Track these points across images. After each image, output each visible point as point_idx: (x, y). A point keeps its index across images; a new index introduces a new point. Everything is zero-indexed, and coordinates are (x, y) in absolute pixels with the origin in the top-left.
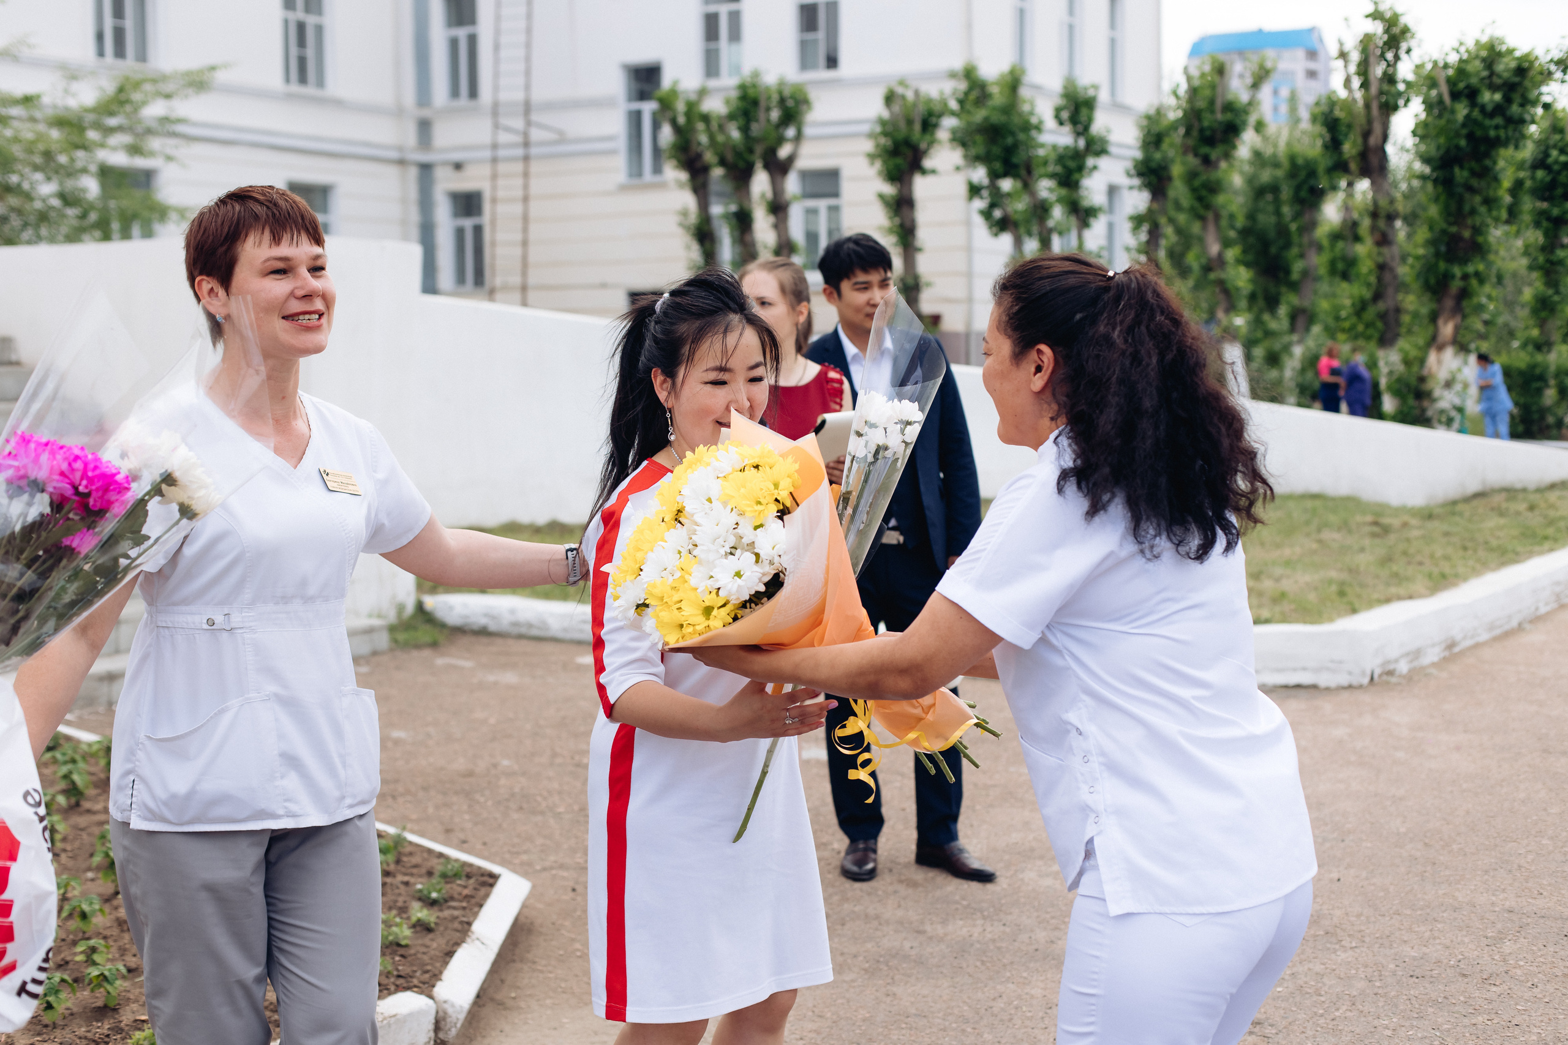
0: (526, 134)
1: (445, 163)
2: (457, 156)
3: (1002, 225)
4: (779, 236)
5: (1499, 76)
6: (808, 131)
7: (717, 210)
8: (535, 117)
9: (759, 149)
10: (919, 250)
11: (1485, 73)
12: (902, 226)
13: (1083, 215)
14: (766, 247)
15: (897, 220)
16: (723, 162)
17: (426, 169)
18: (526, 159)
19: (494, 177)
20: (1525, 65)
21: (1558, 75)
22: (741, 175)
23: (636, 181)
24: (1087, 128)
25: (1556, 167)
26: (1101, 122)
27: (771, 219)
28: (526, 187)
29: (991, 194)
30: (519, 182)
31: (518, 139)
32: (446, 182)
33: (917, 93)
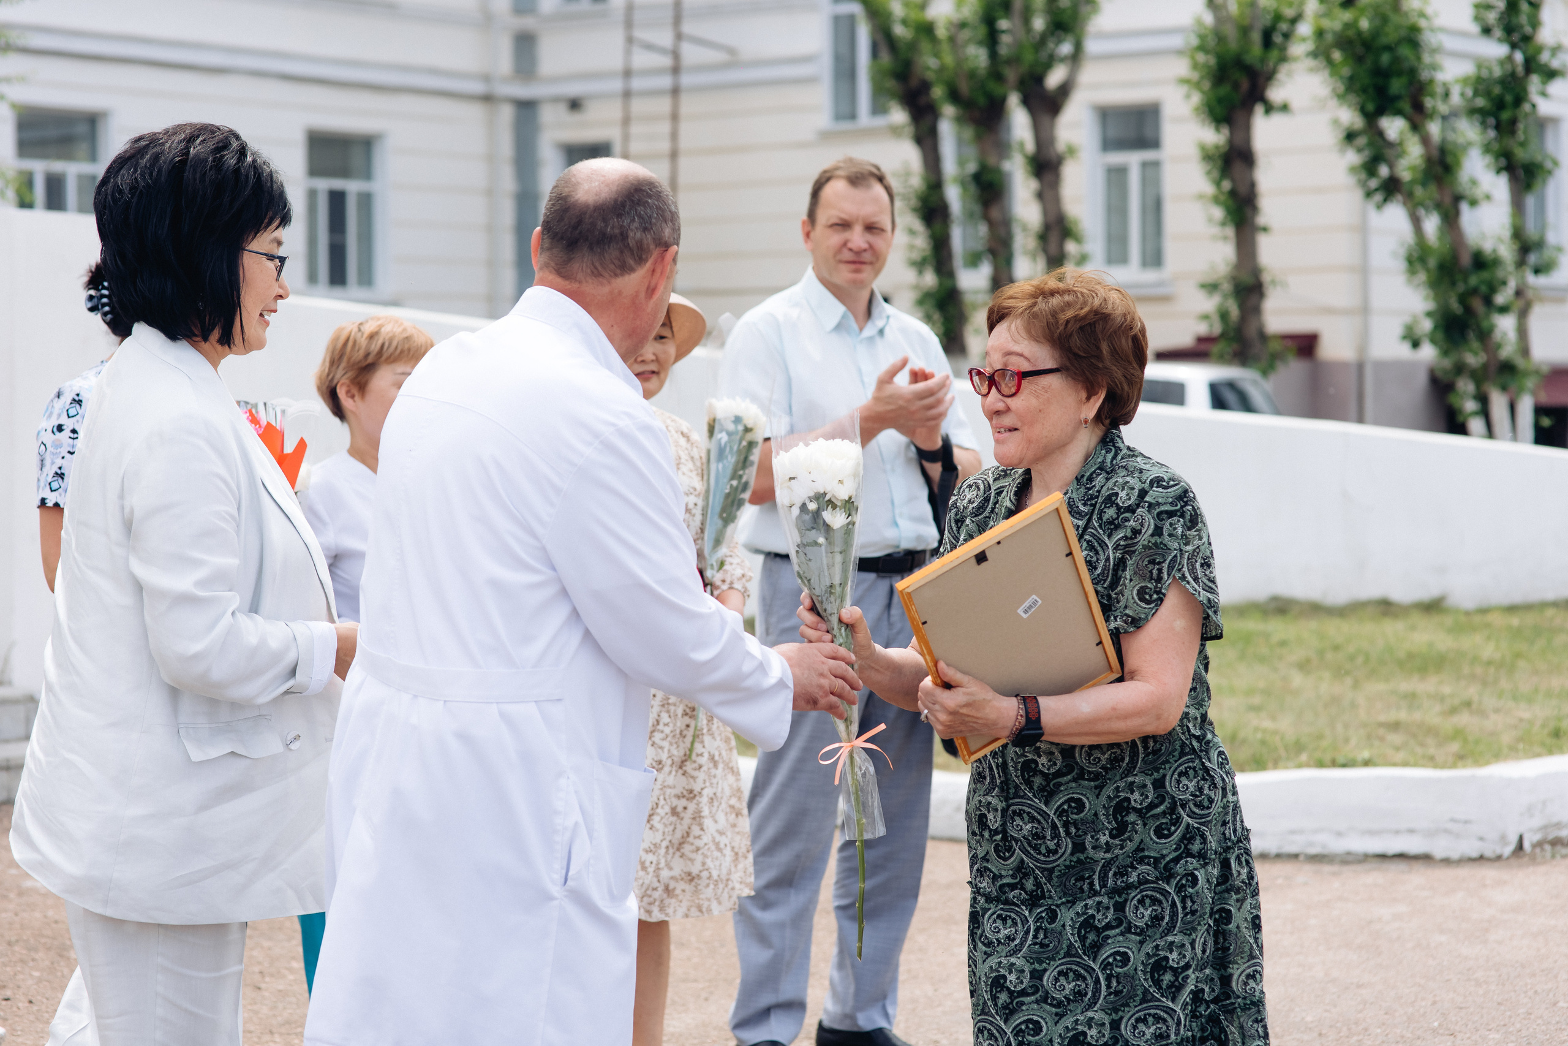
0: (676, 55)
1: (556, 100)
2: (574, 89)
3: (1391, 188)
4: (1045, 212)
6: (1092, 46)
8: (687, 28)
9: (1011, 75)
10: (1265, 229)
12: (1233, 193)
14: (1025, 229)
15: (1227, 185)
16: (954, 96)
17: (526, 108)
18: (675, 91)
19: (626, 121)
22: (988, 113)
23: (846, 125)
27: (1033, 184)
28: (674, 136)
29: (1371, 144)
30: (665, 128)
31: (667, 61)
32: (556, 130)
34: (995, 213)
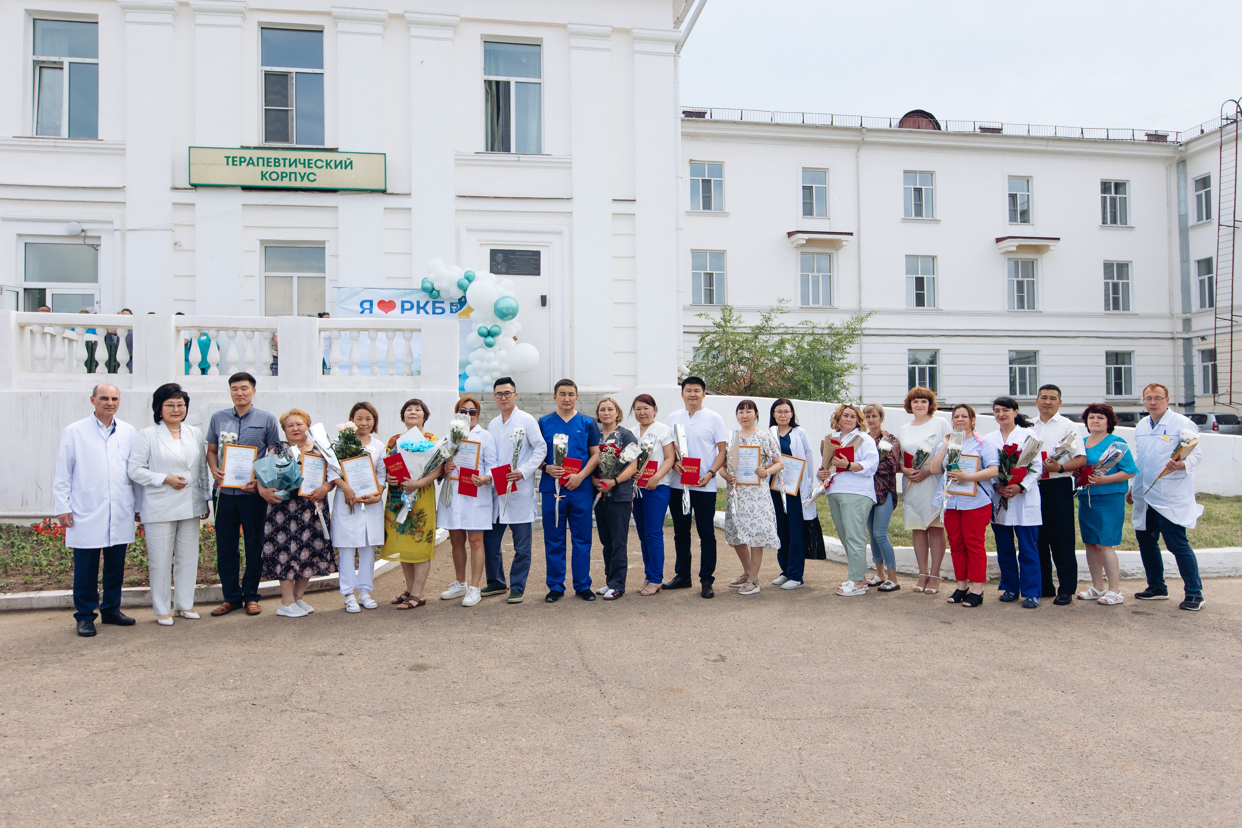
0: (1232, 321)
1: (1197, 337)
2: (1201, 334)
8: (1235, 313)
17: (1188, 340)
18: (1232, 332)
19: (1215, 342)
28: (1232, 346)
30: (1229, 343)
31: (1229, 323)
32: (1198, 346)
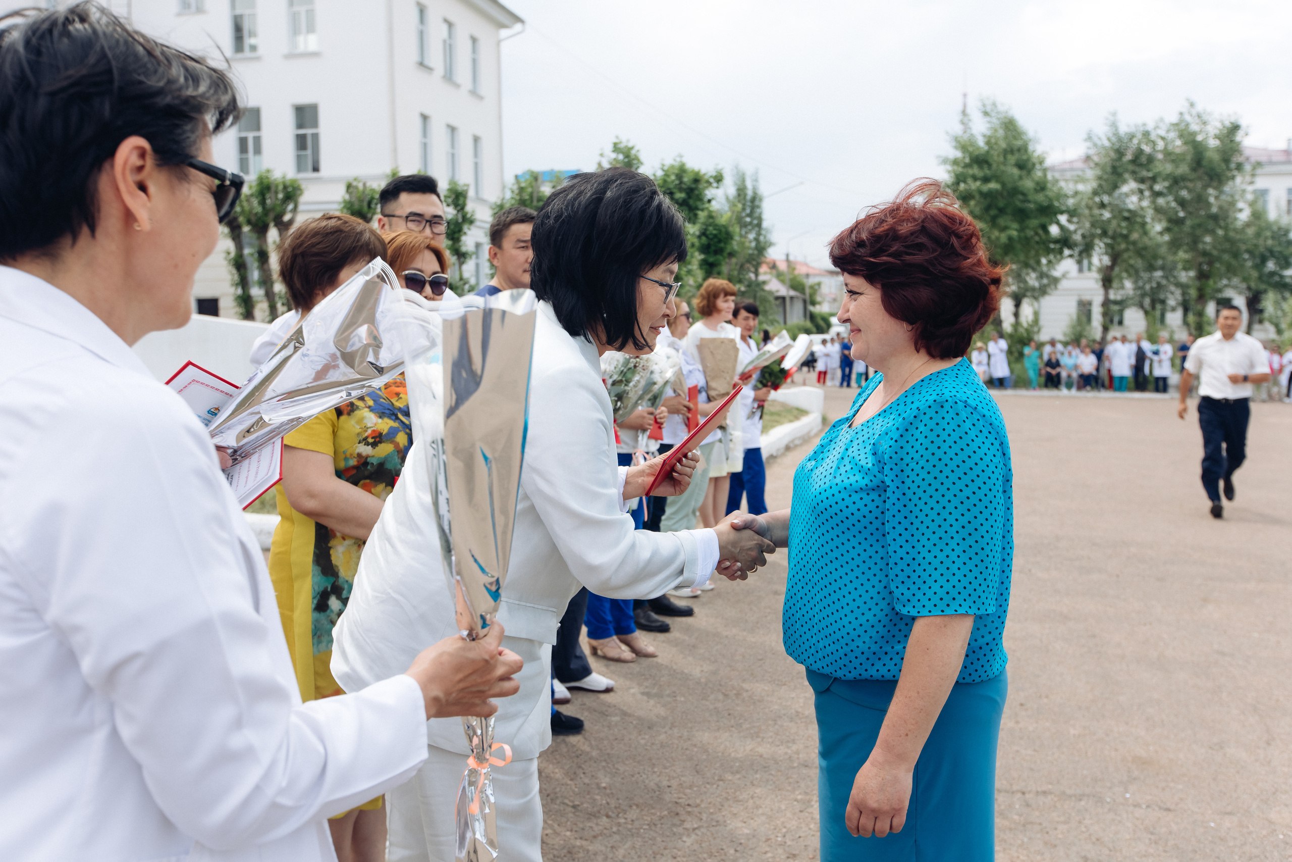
5: (685, 184)
6: (301, 207)
7: (247, 251)
9: (272, 216)
11: (677, 182)
13: (462, 256)
16: (249, 222)
20: (698, 178)
21: (715, 185)
22: (261, 229)
24: (463, 208)
25: (711, 237)
26: (470, 207)
33: (364, 184)
34: (266, 267)
